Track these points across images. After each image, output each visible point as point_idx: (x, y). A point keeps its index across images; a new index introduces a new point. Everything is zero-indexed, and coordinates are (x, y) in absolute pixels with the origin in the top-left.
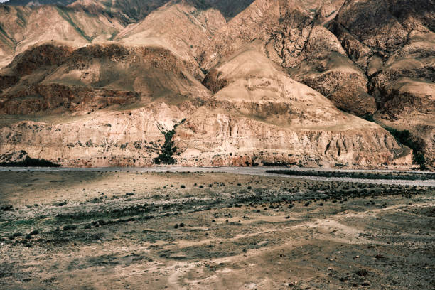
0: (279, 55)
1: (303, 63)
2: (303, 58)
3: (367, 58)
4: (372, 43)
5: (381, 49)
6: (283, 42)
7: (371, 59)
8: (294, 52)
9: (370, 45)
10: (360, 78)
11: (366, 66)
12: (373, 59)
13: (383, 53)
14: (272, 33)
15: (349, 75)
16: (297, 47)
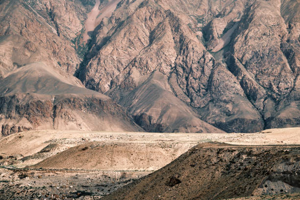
0: (185, 93)
1: (210, 104)
2: (209, 99)
3: (263, 100)
4: (267, 84)
5: (274, 92)
6: (187, 78)
7: (266, 101)
8: (199, 90)
9: (265, 86)
10: (259, 124)
11: (262, 108)
12: (268, 102)
13: (275, 96)
14: (171, 66)
15: (251, 122)
16: (202, 85)
